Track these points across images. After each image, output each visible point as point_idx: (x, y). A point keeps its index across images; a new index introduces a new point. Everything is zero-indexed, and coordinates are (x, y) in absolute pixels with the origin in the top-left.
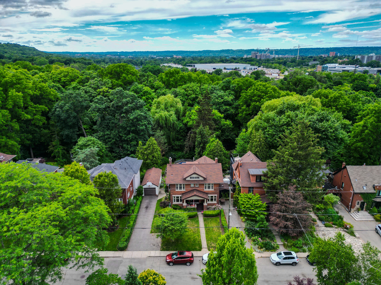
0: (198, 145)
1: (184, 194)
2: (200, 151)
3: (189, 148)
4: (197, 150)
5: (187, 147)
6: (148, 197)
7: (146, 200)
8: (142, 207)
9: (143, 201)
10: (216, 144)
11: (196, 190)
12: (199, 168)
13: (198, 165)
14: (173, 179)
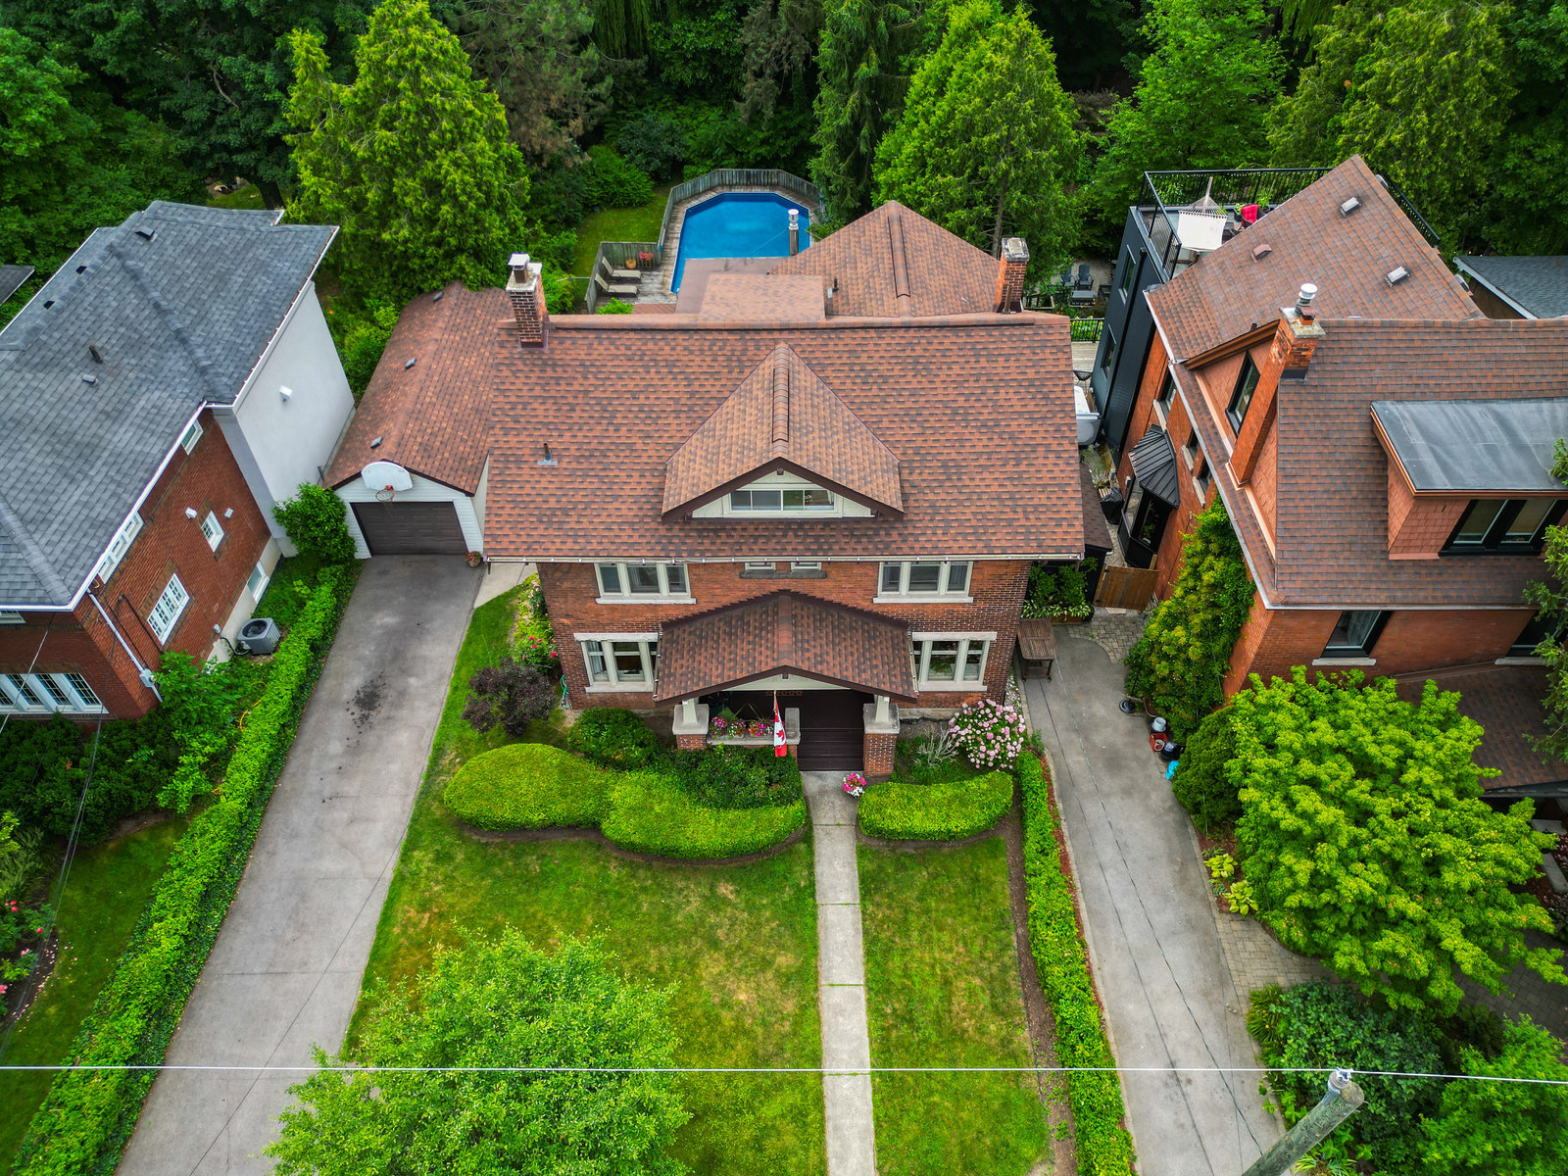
0: (839, 62)
1: (684, 634)
2: (857, 126)
3: (777, 76)
4: (833, 111)
5: (759, 74)
6: (399, 569)
7: (376, 606)
8: (327, 688)
9: (353, 616)
10: (1002, 61)
11: (796, 596)
12: (829, 372)
13: (820, 341)
14: (552, 503)
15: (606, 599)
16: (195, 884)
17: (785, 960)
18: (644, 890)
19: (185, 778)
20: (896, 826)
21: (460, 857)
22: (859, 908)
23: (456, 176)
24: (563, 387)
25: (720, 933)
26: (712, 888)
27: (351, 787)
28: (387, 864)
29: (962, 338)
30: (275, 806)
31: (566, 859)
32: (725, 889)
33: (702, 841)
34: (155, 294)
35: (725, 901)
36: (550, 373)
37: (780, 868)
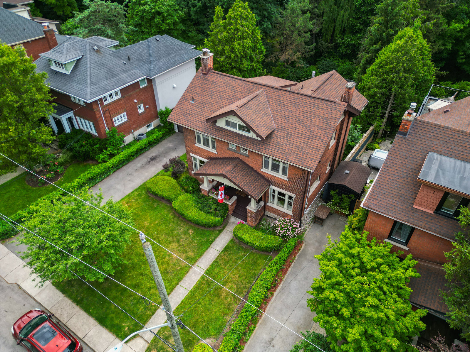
1: (212, 162)
6: (181, 136)
7: (170, 142)
8: (147, 153)
11: (241, 160)
12: (271, 100)
13: (273, 91)
14: (188, 112)
15: (198, 145)
16: (89, 175)
17: (191, 254)
18: (173, 222)
19: (103, 155)
21: (143, 196)
22: (219, 253)
23: (237, 47)
24: (206, 86)
25: (181, 240)
26: (188, 229)
27: (135, 174)
28: (128, 191)
29: (313, 100)
30: (119, 171)
31: (162, 208)
32: (191, 231)
33: (190, 215)
34: (151, 52)
35: (189, 234)
36: (205, 82)
37: (207, 233)
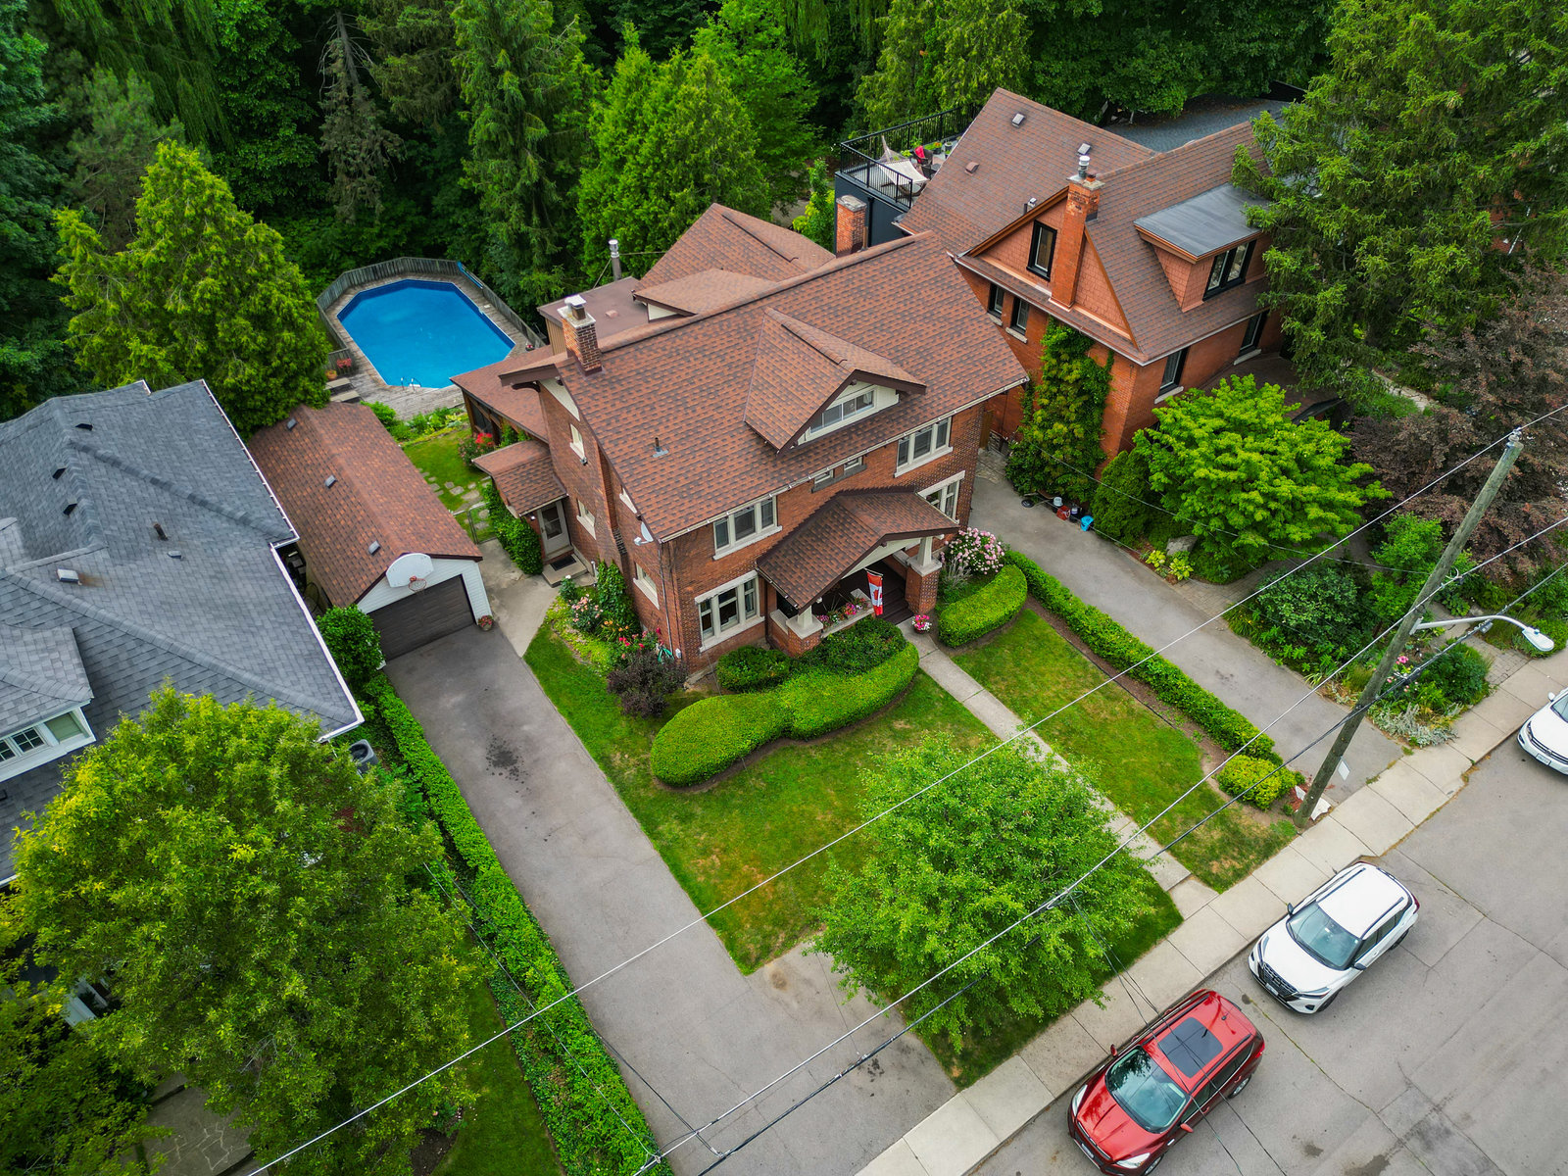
1: (779, 559)
6: (421, 661)
7: (433, 695)
11: (847, 494)
12: (810, 317)
14: (683, 482)
15: (721, 553)
18: (849, 754)
20: (979, 624)
22: (986, 691)
24: (635, 394)
26: (891, 729)
27: (558, 820)
30: (508, 865)
32: (899, 725)
33: (874, 696)
34: (145, 472)
35: (906, 731)
36: (618, 388)
37: (921, 695)
